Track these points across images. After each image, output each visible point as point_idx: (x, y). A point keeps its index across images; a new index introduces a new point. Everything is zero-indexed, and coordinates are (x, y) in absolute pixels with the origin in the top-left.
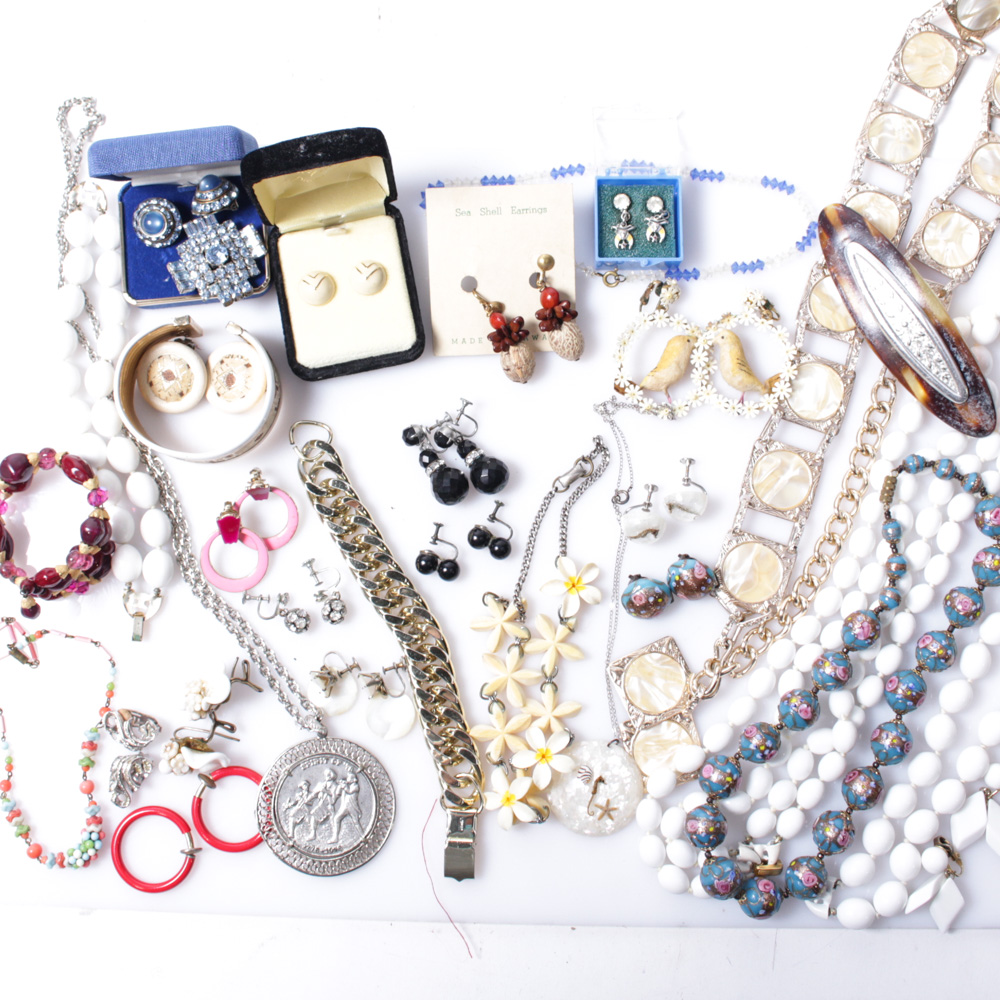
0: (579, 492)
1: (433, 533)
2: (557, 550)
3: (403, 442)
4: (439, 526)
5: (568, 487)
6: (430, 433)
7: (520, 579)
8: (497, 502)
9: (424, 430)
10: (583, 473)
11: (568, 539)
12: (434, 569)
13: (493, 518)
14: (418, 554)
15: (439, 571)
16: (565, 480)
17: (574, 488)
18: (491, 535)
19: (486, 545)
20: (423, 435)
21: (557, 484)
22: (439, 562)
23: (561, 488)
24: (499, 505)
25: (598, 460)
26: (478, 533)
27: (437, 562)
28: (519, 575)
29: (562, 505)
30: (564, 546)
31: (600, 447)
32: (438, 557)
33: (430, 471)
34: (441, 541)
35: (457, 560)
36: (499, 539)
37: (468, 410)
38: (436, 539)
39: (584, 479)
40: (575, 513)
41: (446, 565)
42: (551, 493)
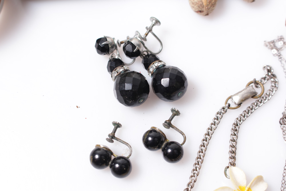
0: (250, 110)
1: (111, 131)
2: (227, 161)
3: (95, 50)
4: (117, 126)
5: (239, 105)
6: (120, 46)
7: (188, 185)
8: (173, 110)
9: (116, 42)
10: (254, 95)
11: (237, 152)
12: (107, 165)
13: (168, 124)
14: (93, 148)
15: (111, 167)
16: (237, 99)
17: (245, 107)
18: (166, 139)
19: (159, 147)
20: (114, 46)
21: (230, 102)
22: (113, 158)
23: (233, 105)
24: (176, 113)
25: (268, 85)
26: (153, 134)
27: (110, 158)
28: (188, 181)
29: (234, 121)
30: (234, 158)
31: (270, 74)
32: (112, 154)
33: (115, 74)
34: (117, 139)
35: (131, 159)
36: (173, 143)
37: (155, 29)
38: (112, 138)
39: (254, 100)
40: (245, 129)
41: (119, 161)
42: (223, 108)
